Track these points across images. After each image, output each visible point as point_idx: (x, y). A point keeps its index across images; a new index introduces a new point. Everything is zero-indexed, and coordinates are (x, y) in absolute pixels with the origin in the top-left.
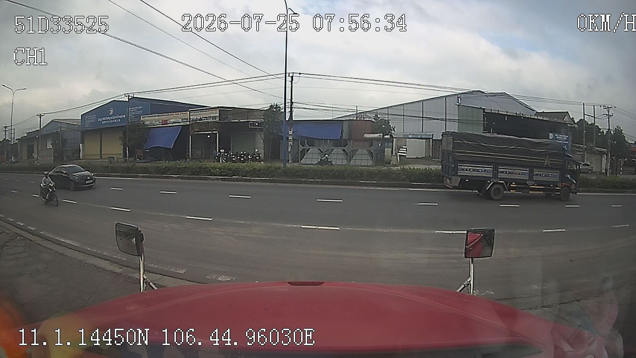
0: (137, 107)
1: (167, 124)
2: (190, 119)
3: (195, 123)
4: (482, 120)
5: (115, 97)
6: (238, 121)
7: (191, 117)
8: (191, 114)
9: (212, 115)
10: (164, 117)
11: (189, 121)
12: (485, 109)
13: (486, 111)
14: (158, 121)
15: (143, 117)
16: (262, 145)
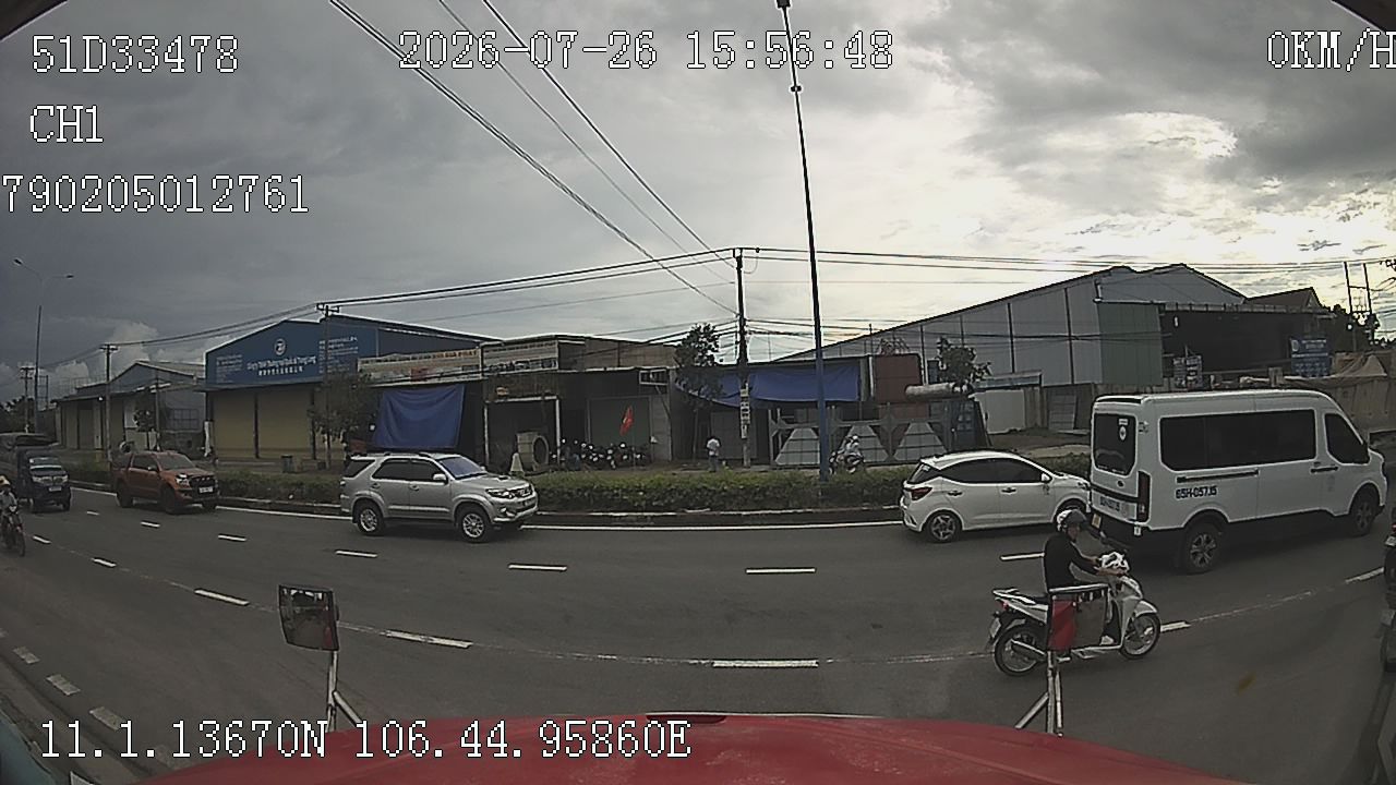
0: (346, 337)
1: (425, 379)
2: (484, 366)
3: (497, 378)
4: (1159, 329)
5: (288, 313)
6: (602, 369)
7: (485, 362)
8: (485, 354)
9: (541, 358)
10: (419, 362)
11: (483, 372)
12: (1164, 305)
13: (1167, 308)
14: (402, 372)
15: (363, 362)
16: (666, 427)
